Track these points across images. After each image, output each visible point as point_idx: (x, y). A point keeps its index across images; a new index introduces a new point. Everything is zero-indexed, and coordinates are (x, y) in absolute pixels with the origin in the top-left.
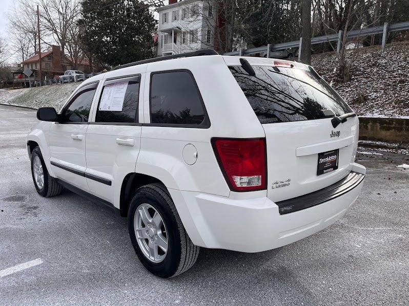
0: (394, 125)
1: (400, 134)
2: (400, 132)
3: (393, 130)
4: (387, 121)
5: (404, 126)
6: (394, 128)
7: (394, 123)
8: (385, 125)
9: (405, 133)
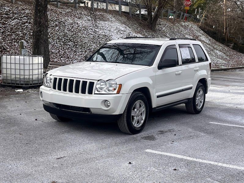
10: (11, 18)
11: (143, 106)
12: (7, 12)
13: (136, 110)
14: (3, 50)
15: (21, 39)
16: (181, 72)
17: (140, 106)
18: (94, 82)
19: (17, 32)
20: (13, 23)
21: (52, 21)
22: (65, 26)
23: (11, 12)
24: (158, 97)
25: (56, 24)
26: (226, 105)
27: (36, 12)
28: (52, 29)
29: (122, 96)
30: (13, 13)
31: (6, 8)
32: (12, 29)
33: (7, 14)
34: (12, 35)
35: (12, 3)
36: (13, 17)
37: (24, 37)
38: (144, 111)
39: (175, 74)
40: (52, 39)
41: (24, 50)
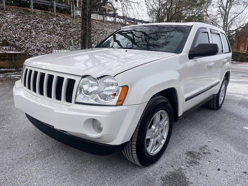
0: (7, 58)
1: (12, 62)
2: (11, 61)
3: (7, 60)
4: (3, 55)
5: (13, 57)
6: (8, 59)
7: (7, 56)
8: (2, 58)
9: (14, 62)
10: (71, 27)
11: (165, 117)
12: (69, 23)
13: (153, 127)
14: (62, 47)
15: (76, 41)
16: (214, 63)
17: (161, 118)
18: (75, 81)
19: (74, 36)
20: (72, 30)
21: (98, 30)
22: (107, 33)
23: (71, 24)
24: (187, 100)
25: (101, 32)
26: (236, 96)
27: (82, 20)
28: (98, 35)
29: (127, 110)
30: (73, 24)
31: (68, 21)
32: (71, 34)
33: (69, 25)
34: (70, 38)
35: (74, 18)
36: (73, 27)
37: (79, 40)
38: (166, 126)
39: (207, 66)
40: (97, 41)
41: (72, 46)
